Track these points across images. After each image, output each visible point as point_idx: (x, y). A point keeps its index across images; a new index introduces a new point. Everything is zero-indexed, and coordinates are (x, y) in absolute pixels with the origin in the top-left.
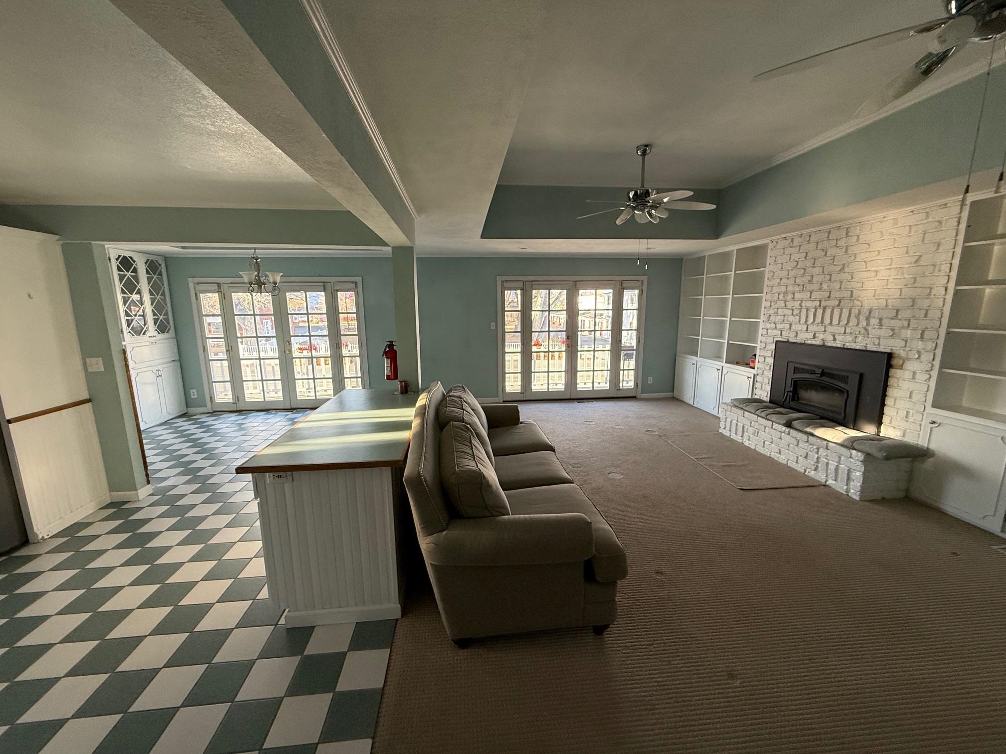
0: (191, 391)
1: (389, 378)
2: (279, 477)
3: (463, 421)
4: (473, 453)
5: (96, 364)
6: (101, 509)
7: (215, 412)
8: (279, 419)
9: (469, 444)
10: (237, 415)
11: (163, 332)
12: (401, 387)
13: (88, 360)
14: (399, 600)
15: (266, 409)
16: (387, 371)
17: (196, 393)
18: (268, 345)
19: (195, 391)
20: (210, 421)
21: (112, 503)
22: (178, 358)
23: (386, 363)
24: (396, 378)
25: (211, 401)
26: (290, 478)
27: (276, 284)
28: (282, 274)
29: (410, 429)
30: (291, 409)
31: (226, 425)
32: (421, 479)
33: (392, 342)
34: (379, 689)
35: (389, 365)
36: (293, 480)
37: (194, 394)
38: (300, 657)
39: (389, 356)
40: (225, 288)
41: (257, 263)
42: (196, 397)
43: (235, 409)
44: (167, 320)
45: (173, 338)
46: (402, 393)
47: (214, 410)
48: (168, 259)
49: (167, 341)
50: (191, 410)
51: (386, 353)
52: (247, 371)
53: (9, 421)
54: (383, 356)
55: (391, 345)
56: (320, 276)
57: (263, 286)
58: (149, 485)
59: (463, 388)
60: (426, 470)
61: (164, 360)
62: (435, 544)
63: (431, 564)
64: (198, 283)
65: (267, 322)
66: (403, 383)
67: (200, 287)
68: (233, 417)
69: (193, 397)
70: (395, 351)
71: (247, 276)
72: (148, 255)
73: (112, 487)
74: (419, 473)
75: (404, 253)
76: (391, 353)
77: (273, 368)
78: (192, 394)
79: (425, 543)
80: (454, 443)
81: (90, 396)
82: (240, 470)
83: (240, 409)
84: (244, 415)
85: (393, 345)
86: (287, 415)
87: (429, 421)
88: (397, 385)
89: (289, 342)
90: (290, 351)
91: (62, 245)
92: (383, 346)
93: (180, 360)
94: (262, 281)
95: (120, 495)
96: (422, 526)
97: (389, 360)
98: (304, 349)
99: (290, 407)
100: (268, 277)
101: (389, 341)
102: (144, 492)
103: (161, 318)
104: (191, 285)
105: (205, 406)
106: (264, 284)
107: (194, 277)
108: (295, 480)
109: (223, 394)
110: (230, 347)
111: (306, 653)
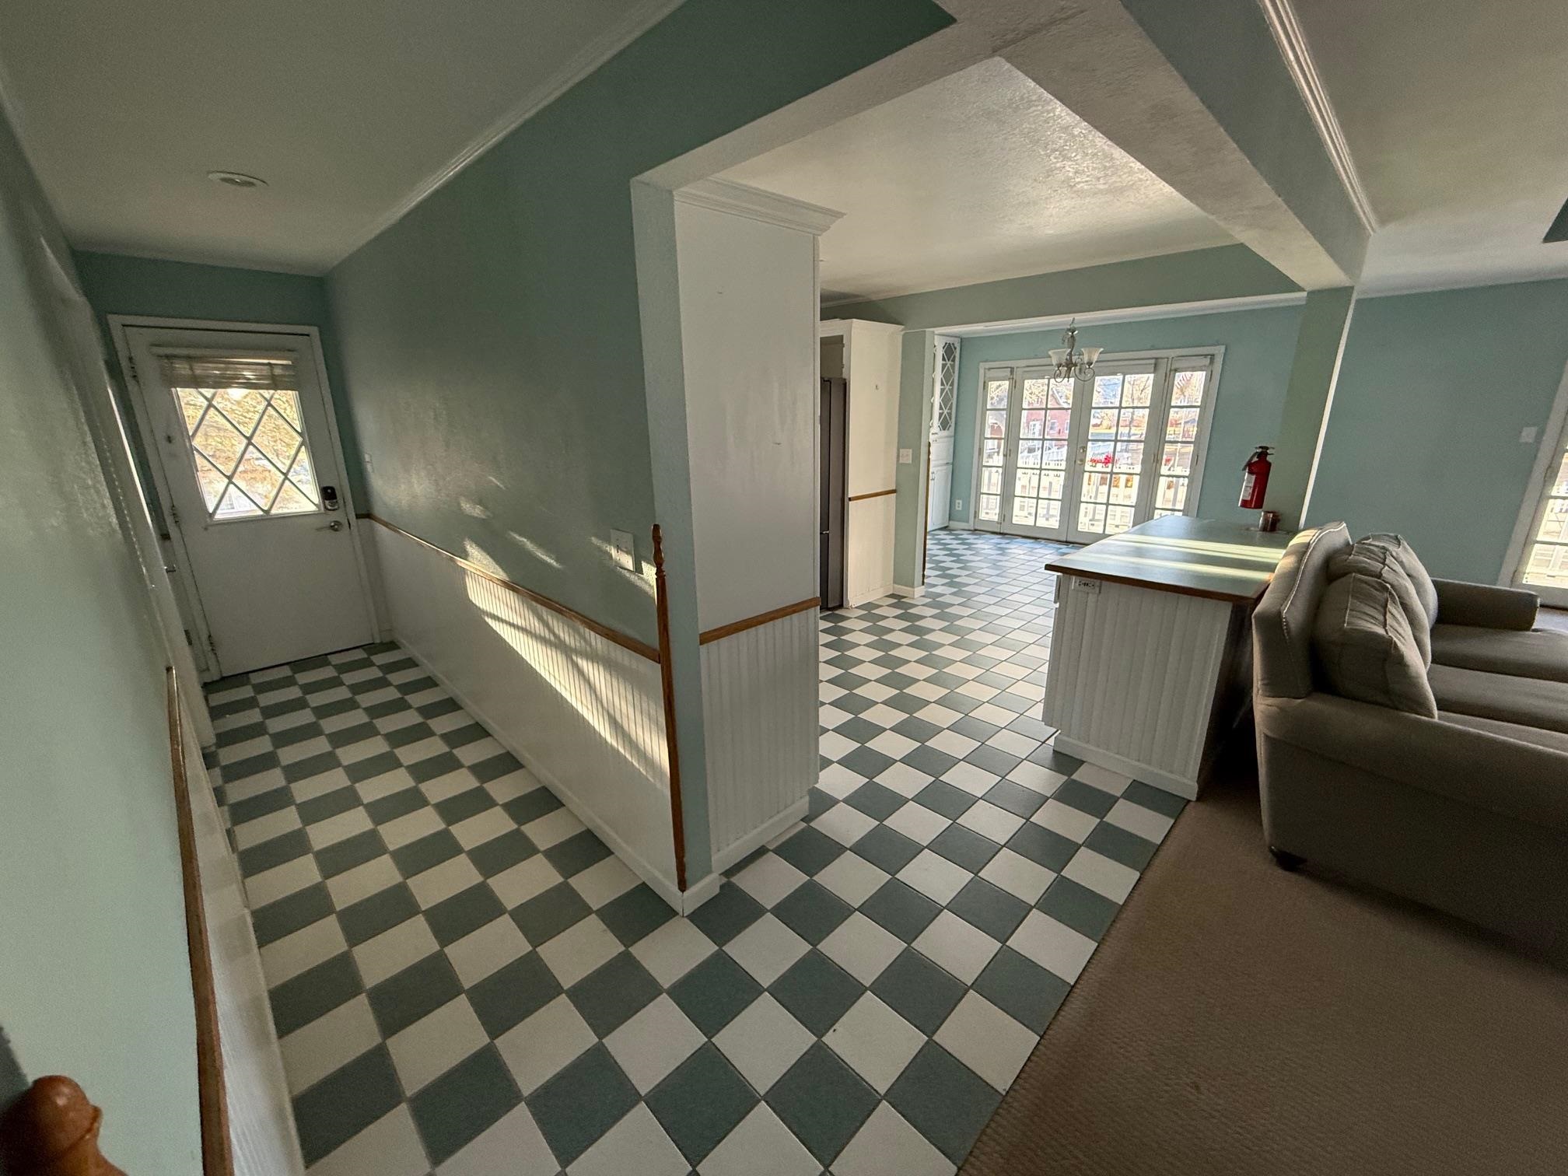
0: (957, 501)
1: (1245, 504)
2: (1086, 584)
3: (1379, 576)
4: (1385, 620)
5: (907, 456)
6: (887, 596)
7: (976, 530)
8: (1051, 552)
9: (1382, 610)
10: (1001, 538)
11: (944, 429)
12: (1266, 520)
13: (901, 450)
14: (1199, 777)
15: (1034, 536)
16: (1245, 492)
17: (961, 505)
18: (1030, 458)
19: (961, 502)
20: (971, 538)
21: (893, 594)
22: (951, 461)
23: (1248, 481)
24: (1259, 504)
25: (975, 517)
26: (1097, 589)
27: (1091, 364)
28: (1102, 349)
29: (1274, 572)
30: (1066, 542)
31: (986, 546)
32: (1281, 622)
33: (1267, 448)
34: (1155, 844)
35: (1252, 485)
36: (1100, 592)
37: (959, 504)
38: (1066, 778)
39: (1255, 470)
40: (1018, 373)
41: (1072, 336)
42: (960, 509)
43: (998, 531)
44: (950, 414)
45: (951, 437)
46: (1264, 529)
47: (977, 528)
48: (963, 340)
49: (946, 439)
50: (954, 524)
51: (1251, 467)
52: (1023, 482)
53: (850, 499)
54: (1244, 469)
55: (1263, 454)
56: (1153, 348)
57: (1073, 368)
58: (923, 587)
59: (1396, 538)
60: (1293, 613)
61: (941, 462)
62: (1280, 708)
63: (1267, 736)
64: (989, 369)
65: (1035, 425)
66: (1271, 515)
67: (990, 374)
68: (996, 539)
69: (957, 508)
70: (1269, 465)
71: (1057, 355)
72: (948, 338)
73: (897, 580)
74: (1279, 613)
75: (1333, 298)
76: (1260, 467)
77: (1056, 484)
78: (957, 505)
79: (1262, 705)
80: (1350, 599)
81: (896, 487)
82: (1049, 567)
83: (1005, 532)
84: (1008, 538)
85: (1267, 454)
86: (1061, 549)
87: (1311, 563)
88: (1259, 517)
89: (1084, 449)
90: (1083, 461)
91: (904, 335)
92: (1249, 452)
93: (953, 464)
94: (1074, 362)
95: (902, 590)
96: (1266, 682)
97: (1254, 477)
98: (1098, 462)
99: (1065, 540)
100: (1083, 355)
101: (1260, 447)
102: (919, 591)
103: (945, 412)
104: (982, 371)
105: (968, 522)
106: (1076, 365)
107: (986, 361)
108: (1102, 591)
109: (989, 510)
110: (1008, 452)
111: (1074, 777)
